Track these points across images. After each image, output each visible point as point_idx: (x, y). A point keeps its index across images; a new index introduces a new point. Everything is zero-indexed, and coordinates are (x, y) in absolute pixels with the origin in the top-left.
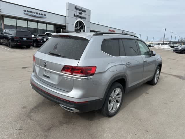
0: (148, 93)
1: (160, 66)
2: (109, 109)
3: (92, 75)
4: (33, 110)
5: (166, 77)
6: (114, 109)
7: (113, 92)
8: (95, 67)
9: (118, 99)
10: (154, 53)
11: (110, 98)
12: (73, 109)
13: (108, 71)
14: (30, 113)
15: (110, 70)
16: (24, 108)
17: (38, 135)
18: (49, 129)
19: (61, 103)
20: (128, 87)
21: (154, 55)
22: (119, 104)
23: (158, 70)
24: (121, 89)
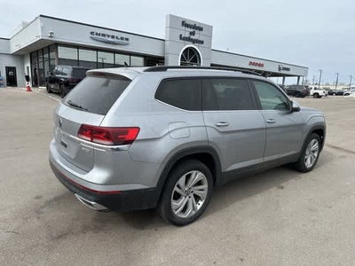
0: (282, 188)
1: (319, 132)
2: (176, 210)
3: (130, 142)
4: (49, 203)
5: (344, 157)
6: (190, 212)
7: (184, 177)
8: (138, 129)
9: (198, 193)
10: (294, 106)
11: (176, 189)
12: (93, 203)
13: (168, 137)
14: (42, 207)
15: (172, 134)
16: (38, 198)
17: (37, 245)
18: (59, 237)
19: (78, 191)
20: (223, 171)
21: (297, 110)
22: (201, 203)
23: (313, 141)
24: (205, 175)
